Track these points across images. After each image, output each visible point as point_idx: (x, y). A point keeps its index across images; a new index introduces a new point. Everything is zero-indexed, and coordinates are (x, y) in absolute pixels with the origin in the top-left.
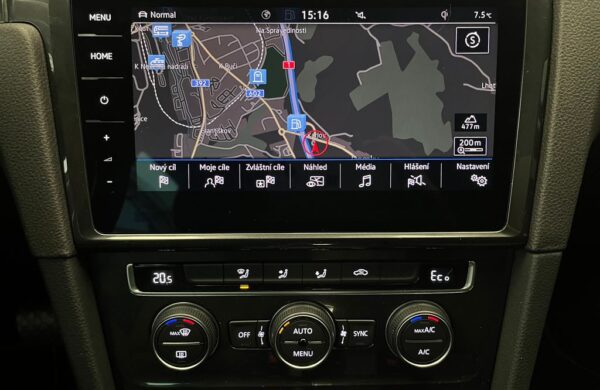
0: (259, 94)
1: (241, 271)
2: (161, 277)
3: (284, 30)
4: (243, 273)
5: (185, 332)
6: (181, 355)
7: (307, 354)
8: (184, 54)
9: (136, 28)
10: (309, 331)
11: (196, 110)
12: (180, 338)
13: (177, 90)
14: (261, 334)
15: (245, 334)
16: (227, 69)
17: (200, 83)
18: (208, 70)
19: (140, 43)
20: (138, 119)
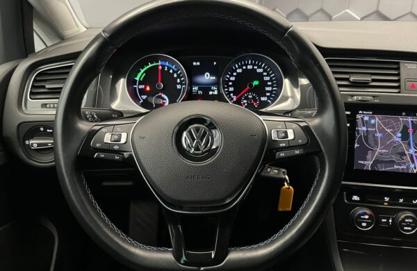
0: (399, 140)
1: (386, 198)
2: (356, 198)
3: (410, 119)
4: (387, 199)
5: (367, 217)
6: (364, 224)
7: (410, 228)
8: (374, 126)
9: (358, 116)
10: (411, 221)
11: (376, 143)
12: (365, 219)
13: (370, 136)
14: (390, 221)
15: (384, 220)
16: (389, 131)
17: (379, 135)
18: (382, 131)
19: (359, 122)
20: (356, 145)
